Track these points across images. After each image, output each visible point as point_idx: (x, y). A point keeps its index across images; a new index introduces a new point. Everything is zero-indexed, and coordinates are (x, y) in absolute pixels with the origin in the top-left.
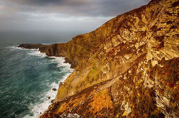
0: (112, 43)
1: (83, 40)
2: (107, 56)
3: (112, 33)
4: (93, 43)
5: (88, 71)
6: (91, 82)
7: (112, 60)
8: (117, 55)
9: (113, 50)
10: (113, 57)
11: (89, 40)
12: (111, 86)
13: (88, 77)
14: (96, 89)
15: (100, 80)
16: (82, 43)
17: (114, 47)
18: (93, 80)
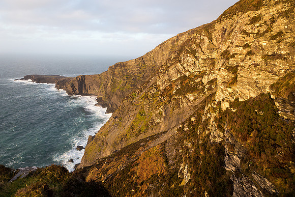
0: (168, 75)
1: (126, 70)
2: (161, 95)
3: (169, 59)
4: (141, 75)
5: (132, 119)
6: (137, 135)
7: (169, 102)
8: (176, 94)
9: (171, 85)
10: (170, 96)
11: (136, 70)
12: (166, 142)
13: (132, 128)
14: (143, 145)
15: (150, 133)
16: (124, 75)
17: (172, 82)
18: (140, 132)
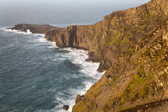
1: (124, 21)
4: (143, 27)
5: (129, 80)
6: (133, 100)
11: (136, 20)
13: (128, 91)
15: (150, 98)
16: (121, 27)
18: (137, 96)
